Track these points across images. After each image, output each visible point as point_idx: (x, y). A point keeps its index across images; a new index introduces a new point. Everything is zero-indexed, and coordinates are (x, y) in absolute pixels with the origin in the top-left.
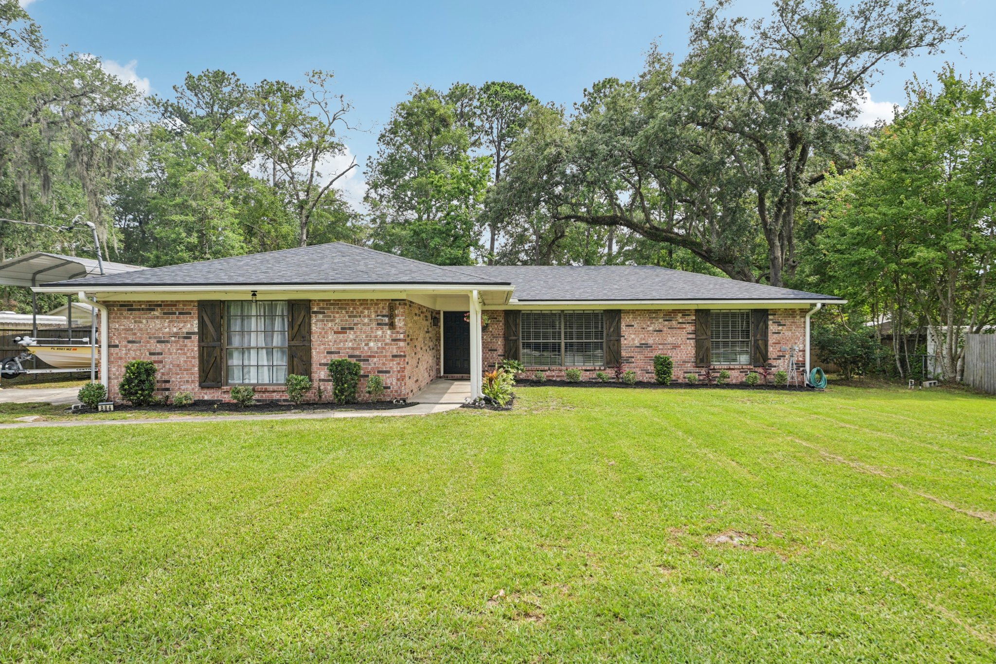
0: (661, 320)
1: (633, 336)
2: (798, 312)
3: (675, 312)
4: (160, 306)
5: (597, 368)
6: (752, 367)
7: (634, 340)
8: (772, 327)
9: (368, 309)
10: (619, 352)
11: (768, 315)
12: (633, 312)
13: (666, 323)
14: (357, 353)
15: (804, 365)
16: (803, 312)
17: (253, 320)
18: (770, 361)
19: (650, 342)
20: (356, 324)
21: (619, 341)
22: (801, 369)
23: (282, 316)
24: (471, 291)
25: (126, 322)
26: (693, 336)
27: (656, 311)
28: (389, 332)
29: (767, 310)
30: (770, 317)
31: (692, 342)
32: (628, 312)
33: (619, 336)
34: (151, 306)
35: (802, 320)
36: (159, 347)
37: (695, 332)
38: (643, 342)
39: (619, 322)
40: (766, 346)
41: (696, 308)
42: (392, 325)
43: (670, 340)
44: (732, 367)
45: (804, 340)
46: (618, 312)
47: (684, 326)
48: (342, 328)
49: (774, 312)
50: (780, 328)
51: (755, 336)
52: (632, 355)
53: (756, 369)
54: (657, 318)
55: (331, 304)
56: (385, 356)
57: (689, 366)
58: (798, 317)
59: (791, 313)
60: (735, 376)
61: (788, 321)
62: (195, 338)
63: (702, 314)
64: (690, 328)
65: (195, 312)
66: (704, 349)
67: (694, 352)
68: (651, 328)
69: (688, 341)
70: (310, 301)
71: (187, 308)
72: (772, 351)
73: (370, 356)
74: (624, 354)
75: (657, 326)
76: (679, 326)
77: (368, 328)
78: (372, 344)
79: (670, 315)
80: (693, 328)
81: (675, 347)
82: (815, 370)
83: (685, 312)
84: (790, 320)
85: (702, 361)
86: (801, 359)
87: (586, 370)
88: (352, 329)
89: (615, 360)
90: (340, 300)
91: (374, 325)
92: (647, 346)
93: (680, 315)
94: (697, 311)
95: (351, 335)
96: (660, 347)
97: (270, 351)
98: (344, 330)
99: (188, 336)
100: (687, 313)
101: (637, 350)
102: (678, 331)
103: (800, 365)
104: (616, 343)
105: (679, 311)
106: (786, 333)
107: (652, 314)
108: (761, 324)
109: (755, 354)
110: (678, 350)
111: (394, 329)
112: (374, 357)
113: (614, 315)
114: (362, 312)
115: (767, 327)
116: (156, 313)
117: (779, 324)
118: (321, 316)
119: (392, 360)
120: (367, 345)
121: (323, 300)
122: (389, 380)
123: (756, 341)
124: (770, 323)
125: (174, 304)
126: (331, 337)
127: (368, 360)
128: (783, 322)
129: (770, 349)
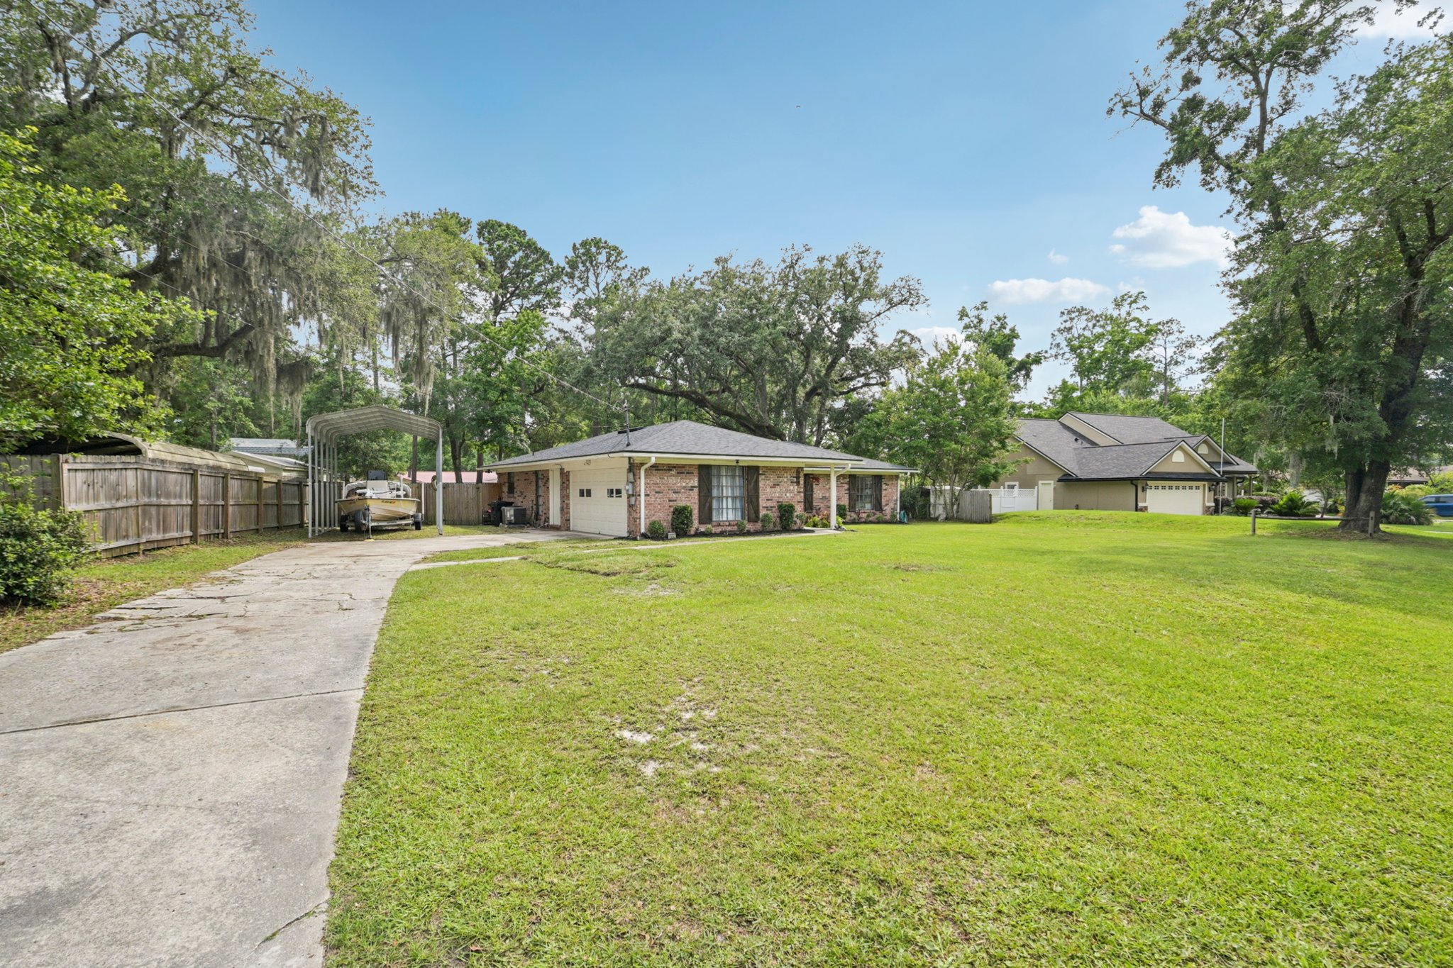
4: (675, 467)
9: (786, 473)
17: (724, 478)
20: (780, 482)
23: (740, 475)
25: (654, 478)
28: (796, 487)
33: (812, 491)
34: (670, 467)
36: (675, 496)
37: (849, 489)
42: (798, 483)
55: (769, 470)
62: (696, 490)
64: (846, 486)
65: (696, 472)
70: (758, 466)
71: (691, 470)
74: (814, 504)
77: (785, 484)
88: (778, 485)
90: (773, 468)
91: (789, 483)
97: (734, 498)
98: (775, 486)
99: (692, 489)
114: (783, 475)
116: (673, 473)
118: (764, 476)
121: (764, 468)
125: (683, 466)
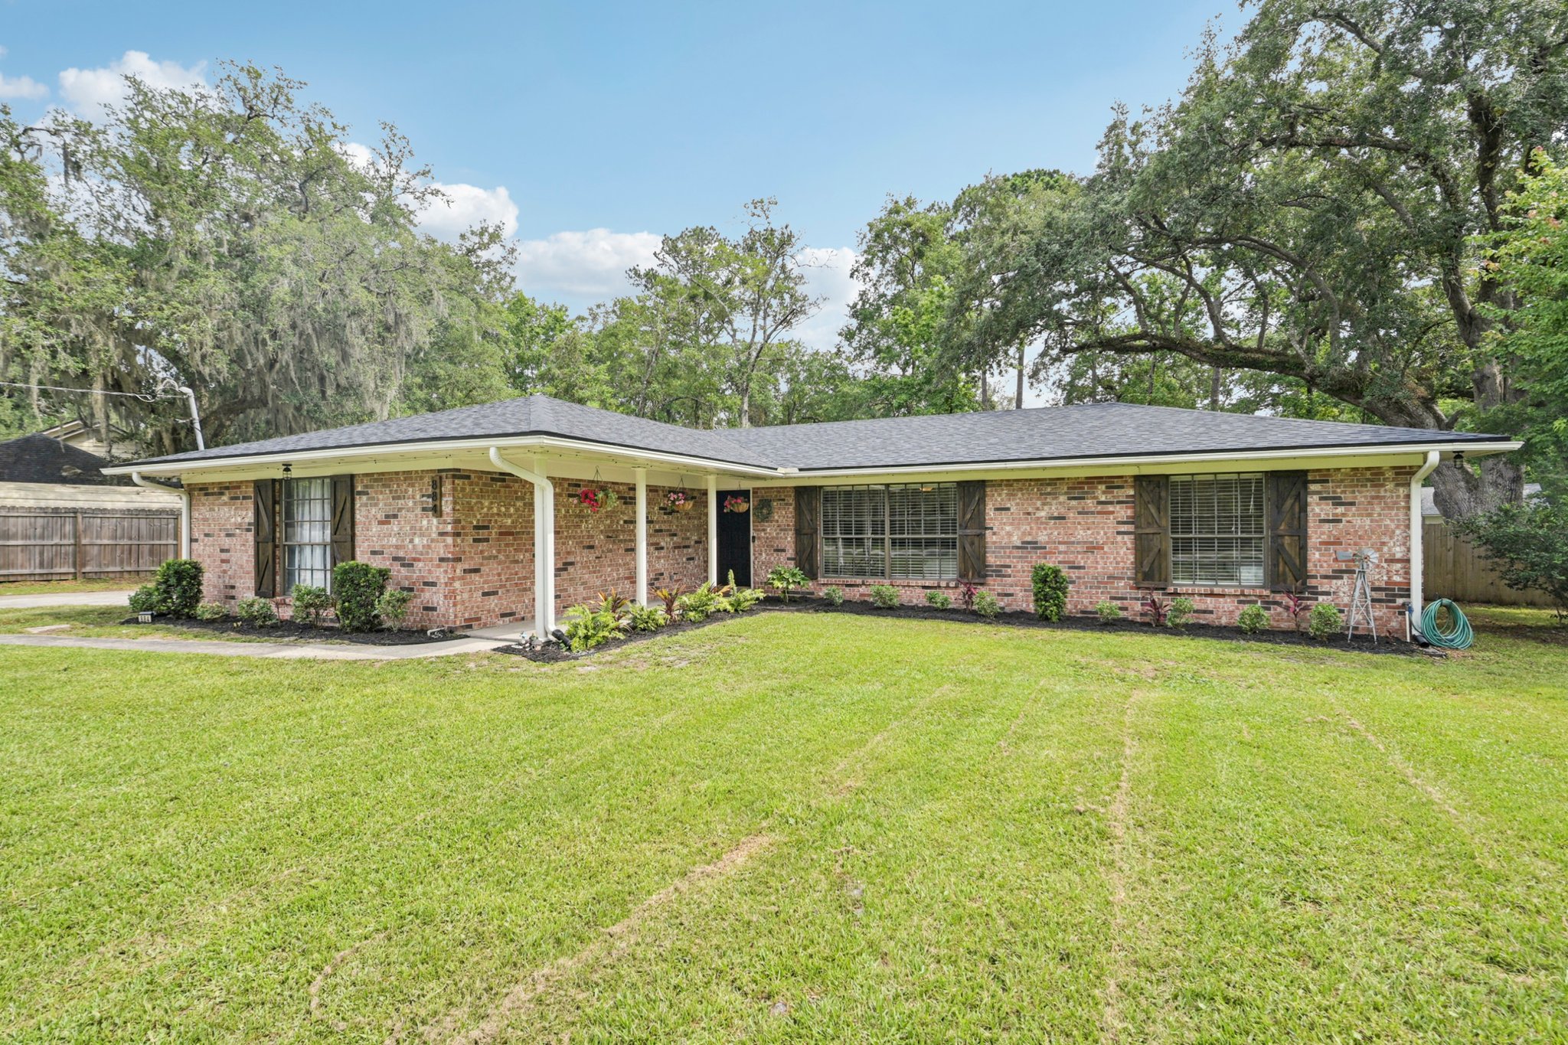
0: (1062, 498)
1: (1008, 528)
2: (1389, 474)
3: (1092, 481)
4: (227, 488)
5: (943, 584)
6: (1266, 592)
7: (1009, 534)
8: (1317, 508)
9: (413, 486)
10: (982, 557)
11: (1306, 483)
12: (1009, 483)
13: (1074, 503)
14: (401, 554)
15: (1406, 592)
16: (1404, 474)
18: (1311, 582)
19: (1042, 538)
20: (400, 510)
21: (982, 536)
22: (1400, 601)
23: (323, 500)
24: (488, 449)
25: (202, 510)
26: (1131, 528)
27: (1053, 482)
28: (435, 521)
29: (1305, 472)
30: (1313, 487)
31: (1128, 540)
32: (999, 484)
33: (983, 527)
34: (222, 489)
35: (1402, 491)
36: (228, 543)
37: (1133, 520)
38: (1029, 539)
39: (982, 501)
40: (1303, 548)
41: (1135, 472)
42: (438, 511)
43: (1081, 534)
44: (1216, 590)
45: (1408, 538)
46: (982, 484)
47: (1110, 508)
48: (387, 516)
49: (1324, 476)
50: (1340, 510)
51: (1274, 527)
52: (1008, 562)
53: (1278, 597)
54: (1054, 495)
55: (376, 480)
56: (431, 560)
57: (1122, 587)
58: (1390, 486)
59: (1372, 476)
60: (1226, 611)
61: (1362, 496)
62: (252, 530)
63: (1151, 486)
64: (1124, 512)
65: (250, 496)
66: (1152, 555)
67: (1132, 558)
68: (1043, 514)
69: (1119, 538)
70: (352, 477)
71: (244, 491)
72: (1318, 560)
73: (415, 559)
74: (991, 559)
75: (1055, 509)
76: (1099, 508)
77: (410, 515)
78: (417, 540)
79: (1080, 487)
80: (1130, 512)
81: (1092, 548)
82: (1434, 606)
83: (1111, 483)
84: (1369, 492)
85: (1148, 576)
86: (1397, 579)
87: (924, 587)
88: (395, 516)
89: (975, 570)
90: (383, 474)
91: (418, 511)
92: (1034, 545)
93: (1102, 487)
94: (1138, 479)
95: (394, 526)
96: (1062, 548)
98: (388, 519)
99: (248, 528)
100: (1117, 482)
101: (1016, 553)
102: (1099, 519)
103: (1393, 594)
104: (976, 540)
105: (1100, 480)
106: (1357, 521)
107: (1045, 486)
108: (1289, 502)
109: (1276, 565)
110: (1098, 554)
111: (441, 516)
112: (419, 560)
113: (973, 491)
114: (406, 491)
115: (1304, 508)
117: (1337, 502)
118: (364, 498)
119: (439, 566)
120: (411, 541)
121: (367, 475)
122: (435, 597)
123: (1277, 537)
124: (1312, 500)
126: (375, 528)
127: (412, 565)
128: (1347, 497)
129: (1314, 556)
